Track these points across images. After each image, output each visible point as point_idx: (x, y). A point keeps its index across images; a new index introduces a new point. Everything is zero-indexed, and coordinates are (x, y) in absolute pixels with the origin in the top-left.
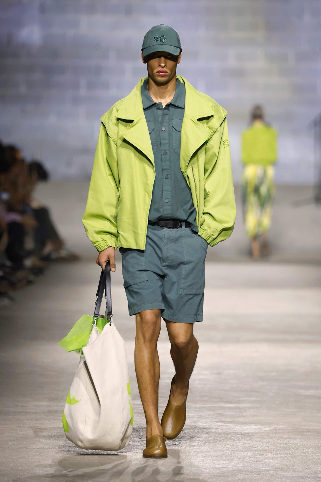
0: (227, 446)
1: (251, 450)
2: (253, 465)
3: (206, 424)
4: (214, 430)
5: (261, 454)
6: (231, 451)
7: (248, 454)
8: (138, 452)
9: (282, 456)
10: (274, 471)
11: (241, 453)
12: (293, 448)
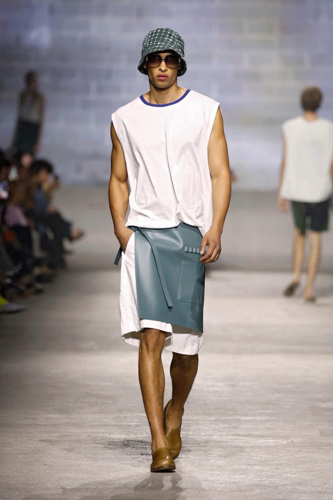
0: (244, 460)
1: (268, 465)
3: (222, 438)
4: (230, 444)
5: (278, 468)
6: (247, 465)
7: (265, 469)
9: (299, 470)
10: (291, 485)
11: (258, 468)
12: (311, 462)
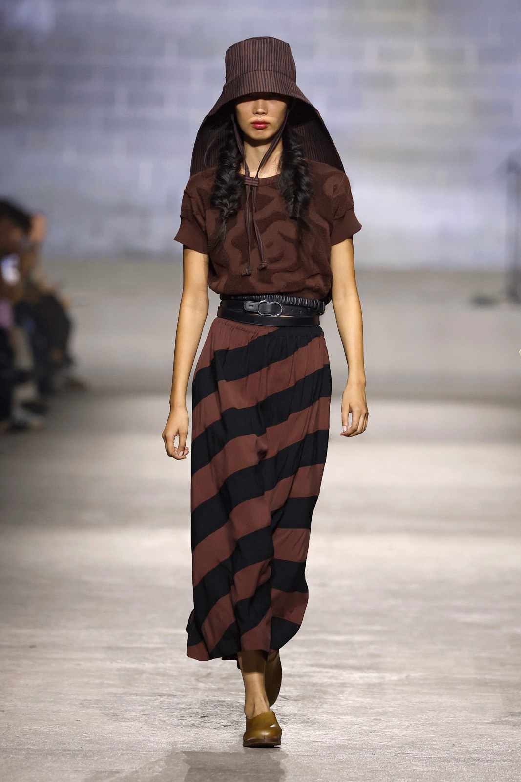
0: (325, 706)
1: (364, 713)
2: (365, 738)
3: (294, 670)
4: (306, 679)
5: (380, 720)
6: (330, 715)
7: (358, 720)
8: (174, 715)
9: (414, 723)
10: (399, 747)
11: (347, 718)
12: (434, 710)
